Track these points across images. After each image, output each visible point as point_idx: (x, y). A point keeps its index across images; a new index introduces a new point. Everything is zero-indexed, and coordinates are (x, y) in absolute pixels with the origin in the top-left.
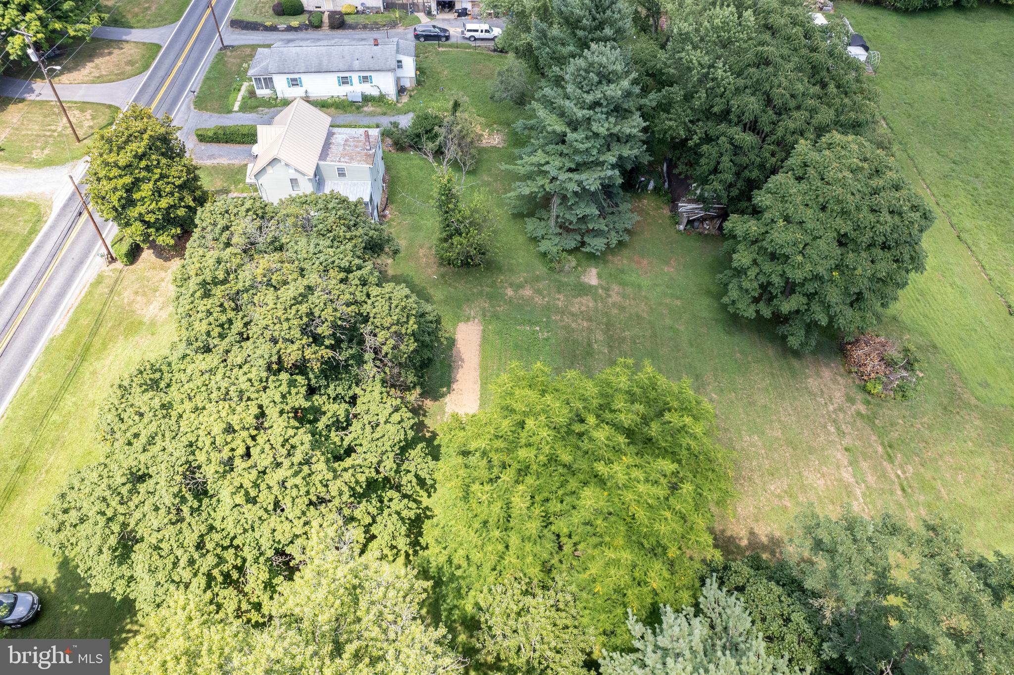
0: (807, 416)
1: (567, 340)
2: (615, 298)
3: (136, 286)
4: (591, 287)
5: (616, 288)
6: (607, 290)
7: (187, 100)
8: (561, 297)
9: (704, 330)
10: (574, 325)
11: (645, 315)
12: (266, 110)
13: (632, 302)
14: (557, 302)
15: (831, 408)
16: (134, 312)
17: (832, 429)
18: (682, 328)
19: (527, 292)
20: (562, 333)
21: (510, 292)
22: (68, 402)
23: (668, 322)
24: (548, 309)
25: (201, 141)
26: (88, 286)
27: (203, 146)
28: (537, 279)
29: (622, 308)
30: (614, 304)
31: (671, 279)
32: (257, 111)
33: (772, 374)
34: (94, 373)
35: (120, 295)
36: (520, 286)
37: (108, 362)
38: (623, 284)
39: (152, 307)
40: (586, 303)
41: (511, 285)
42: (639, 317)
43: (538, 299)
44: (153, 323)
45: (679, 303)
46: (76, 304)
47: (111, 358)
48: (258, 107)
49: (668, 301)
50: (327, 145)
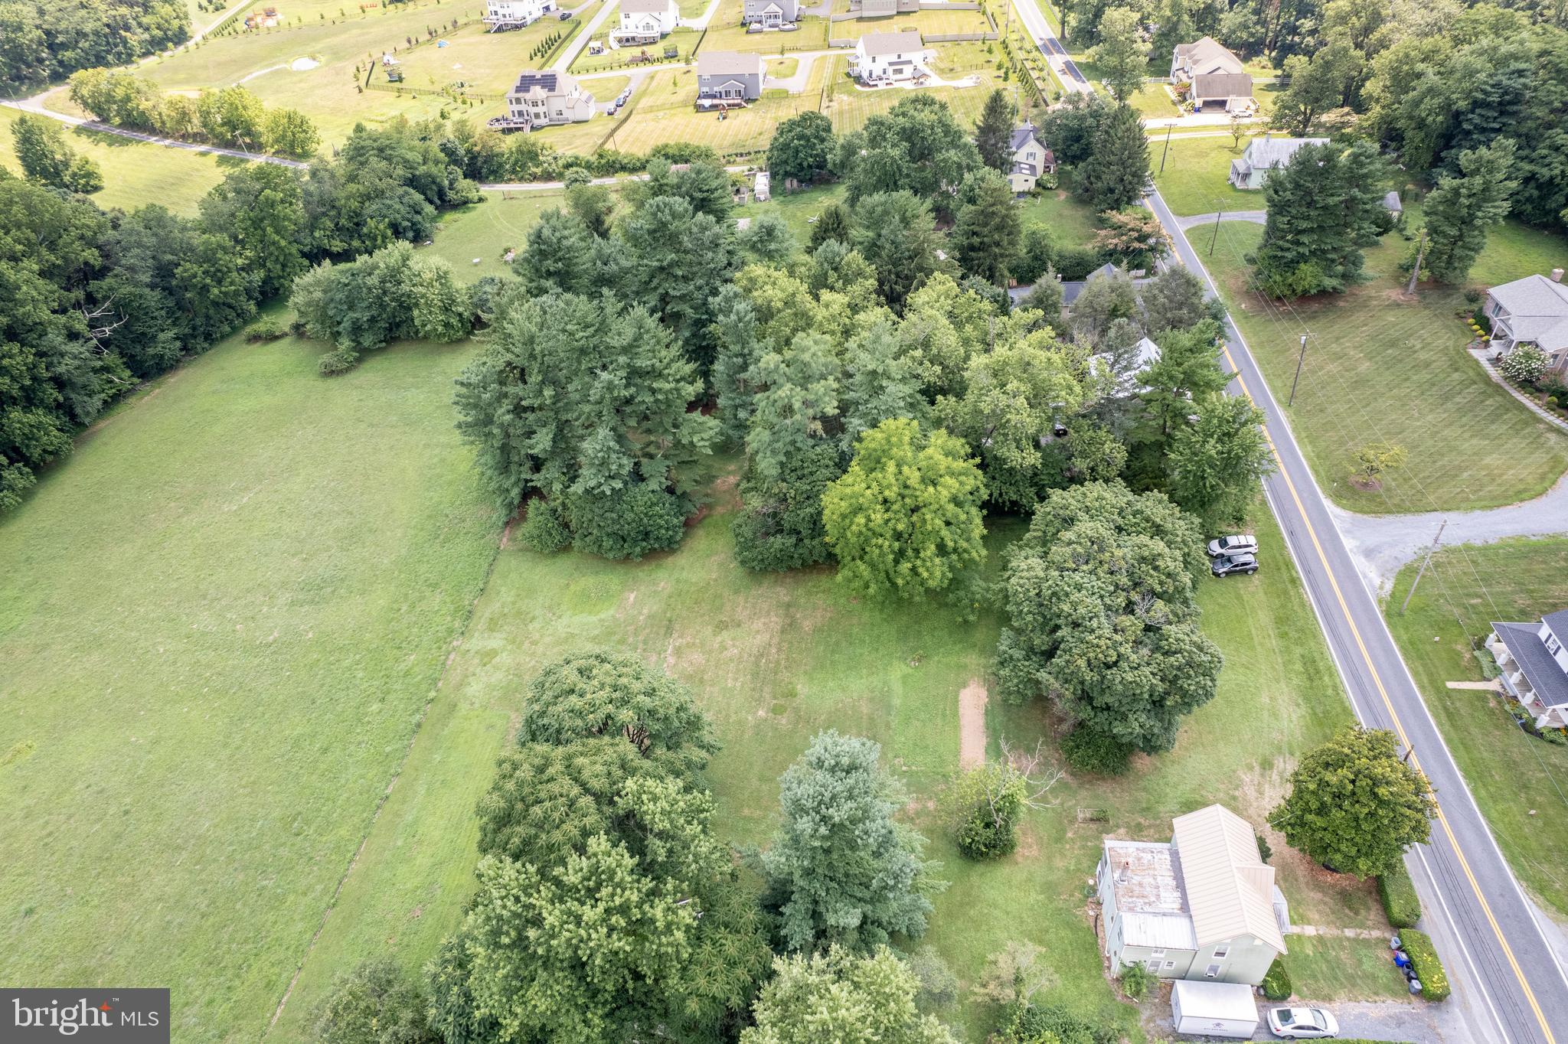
50: (1180, 885)
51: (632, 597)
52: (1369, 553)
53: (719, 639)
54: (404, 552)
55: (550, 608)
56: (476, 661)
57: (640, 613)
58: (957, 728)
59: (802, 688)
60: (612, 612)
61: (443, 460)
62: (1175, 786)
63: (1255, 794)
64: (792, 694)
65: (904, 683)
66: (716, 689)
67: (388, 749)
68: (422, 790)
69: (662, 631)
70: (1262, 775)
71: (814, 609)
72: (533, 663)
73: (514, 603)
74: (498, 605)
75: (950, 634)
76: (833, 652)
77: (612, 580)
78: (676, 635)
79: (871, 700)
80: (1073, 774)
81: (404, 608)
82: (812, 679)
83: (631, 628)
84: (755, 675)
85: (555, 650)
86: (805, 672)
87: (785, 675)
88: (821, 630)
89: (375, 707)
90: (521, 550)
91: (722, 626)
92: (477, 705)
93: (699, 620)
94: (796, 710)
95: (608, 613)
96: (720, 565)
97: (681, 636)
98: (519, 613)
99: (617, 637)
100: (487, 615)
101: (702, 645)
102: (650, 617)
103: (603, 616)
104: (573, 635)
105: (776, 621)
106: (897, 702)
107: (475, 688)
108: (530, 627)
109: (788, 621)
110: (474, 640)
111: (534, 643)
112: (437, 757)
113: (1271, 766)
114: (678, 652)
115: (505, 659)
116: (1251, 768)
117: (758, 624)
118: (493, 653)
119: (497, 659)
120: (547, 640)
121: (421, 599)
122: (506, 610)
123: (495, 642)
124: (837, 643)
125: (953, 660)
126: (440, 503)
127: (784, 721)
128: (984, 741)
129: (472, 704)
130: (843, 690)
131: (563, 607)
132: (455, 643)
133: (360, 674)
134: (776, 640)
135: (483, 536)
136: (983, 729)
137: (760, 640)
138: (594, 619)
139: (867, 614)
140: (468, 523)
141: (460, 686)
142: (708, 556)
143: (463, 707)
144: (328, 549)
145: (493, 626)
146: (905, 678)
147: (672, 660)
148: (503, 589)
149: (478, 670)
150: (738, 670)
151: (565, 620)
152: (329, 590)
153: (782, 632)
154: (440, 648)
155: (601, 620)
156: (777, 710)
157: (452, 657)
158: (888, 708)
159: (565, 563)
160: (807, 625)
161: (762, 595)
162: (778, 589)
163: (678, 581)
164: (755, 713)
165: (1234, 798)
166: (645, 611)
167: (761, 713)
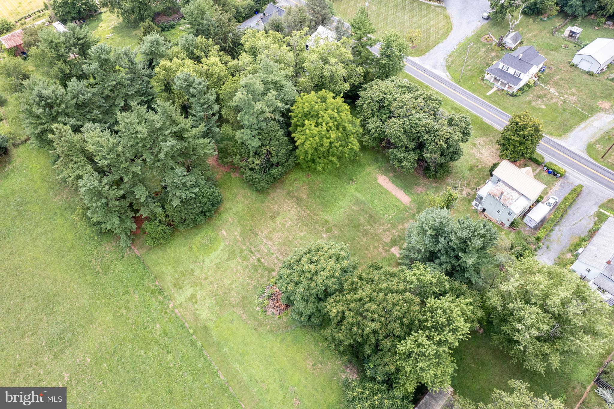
1: (379, 221)
2: (380, 250)
4: (392, 247)
5: (384, 255)
6: (387, 251)
8: (396, 234)
10: (382, 227)
11: (366, 252)
13: (374, 254)
14: (395, 231)
29: (375, 248)
30: (379, 248)
38: (384, 259)
40: (387, 239)
42: (366, 249)
43: (401, 227)
50: (513, 189)
51: (224, 232)
52: (434, 67)
53: (278, 223)
54: (89, 291)
55: (195, 261)
56: (190, 304)
57: (235, 236)
58: (390, 193)
59: (328, 217)
60: (223, 244)
61: (52, 240)
62: (462, 166)
64: (327, 222)
65: (358, 191)
66: (299, 240)
67: (200, 366)
68: (236, 365)
69: (253, 236)
70: (476, 148)
71: (299, 189)
72: (216, 286)
73: (176, 271)
74: (169, 277)
75: (353, 165)
76: (323, 198)
77: (207, 232)
78: (260, 233)
79: (354, 204)
80: (435, 183)
81: (124, 312)
82: (327, 212)
83: (239, 244)
84: (307, 225)
85: (219, 274)
86: (322, 211)
87: (316, 218)
88: (310, 194)
89: (169, 357)
90: (149, 250)
91: (273, 218)
92: (215, 319)
93: (262, 222)
94: (335, 225)
95: (222, 245)
96: (244, 197)
97: (262, 232)
98: (183, 274)
99: (237, 251)
100: (170, 285)
101: (274, 229)
102: (241, 234)
103: (221, 248)
104: (219, 264)
105: (290, 202)
106: (363, 199)
107: (204, 314)
108: (196, 274)
109: (295, 199)
110: (178, 298)
111: (206, 279)
112: (225, 350)
113: (475, 144)
114: (268, 238)
115: (200, 294)
117: (286, 207)
118: (193, 297)
119: (198, 297)
120: (210, 274)
121: (128, 301)
122: (176, 277)
123: (189, 291)
124: (321, 194)
125: (363, 174)
126: (79, 258)
127: (336, 232)
128: (402, 191)
129: (212, 320)
130: (342, 208)
131: (200, 257)
132: (171, 306)
133: (142, 352)
134: (299, 209)
135: (123, 257)
136: (397, 188)
137: (293, 212)
138: (219, 252)
139: (319, 178)
140: (107, 257)
141: (197, 318)
142: (235, 197)
143: (210, 325)
144: (41, 320)
145: (178, 286)
146: (356, 189)
147: (269, 243)
148: (164, 270)
149: (196, 307)
150: (299, 228)
151: (207, 261)
152: (70, 335)
153: (298, 204)
154: (166, 313)
155: (222, 250)
156: (328, 231)
157: (177, 311)
158: (363, 202)
159: (178, 240)
160: (303, 195)
161: (274, 197)
162: (278, 191)
163: (235, 214)
164: (323, 237)
165: (477, 159)
166: (236, 234)
167: (324, 236)
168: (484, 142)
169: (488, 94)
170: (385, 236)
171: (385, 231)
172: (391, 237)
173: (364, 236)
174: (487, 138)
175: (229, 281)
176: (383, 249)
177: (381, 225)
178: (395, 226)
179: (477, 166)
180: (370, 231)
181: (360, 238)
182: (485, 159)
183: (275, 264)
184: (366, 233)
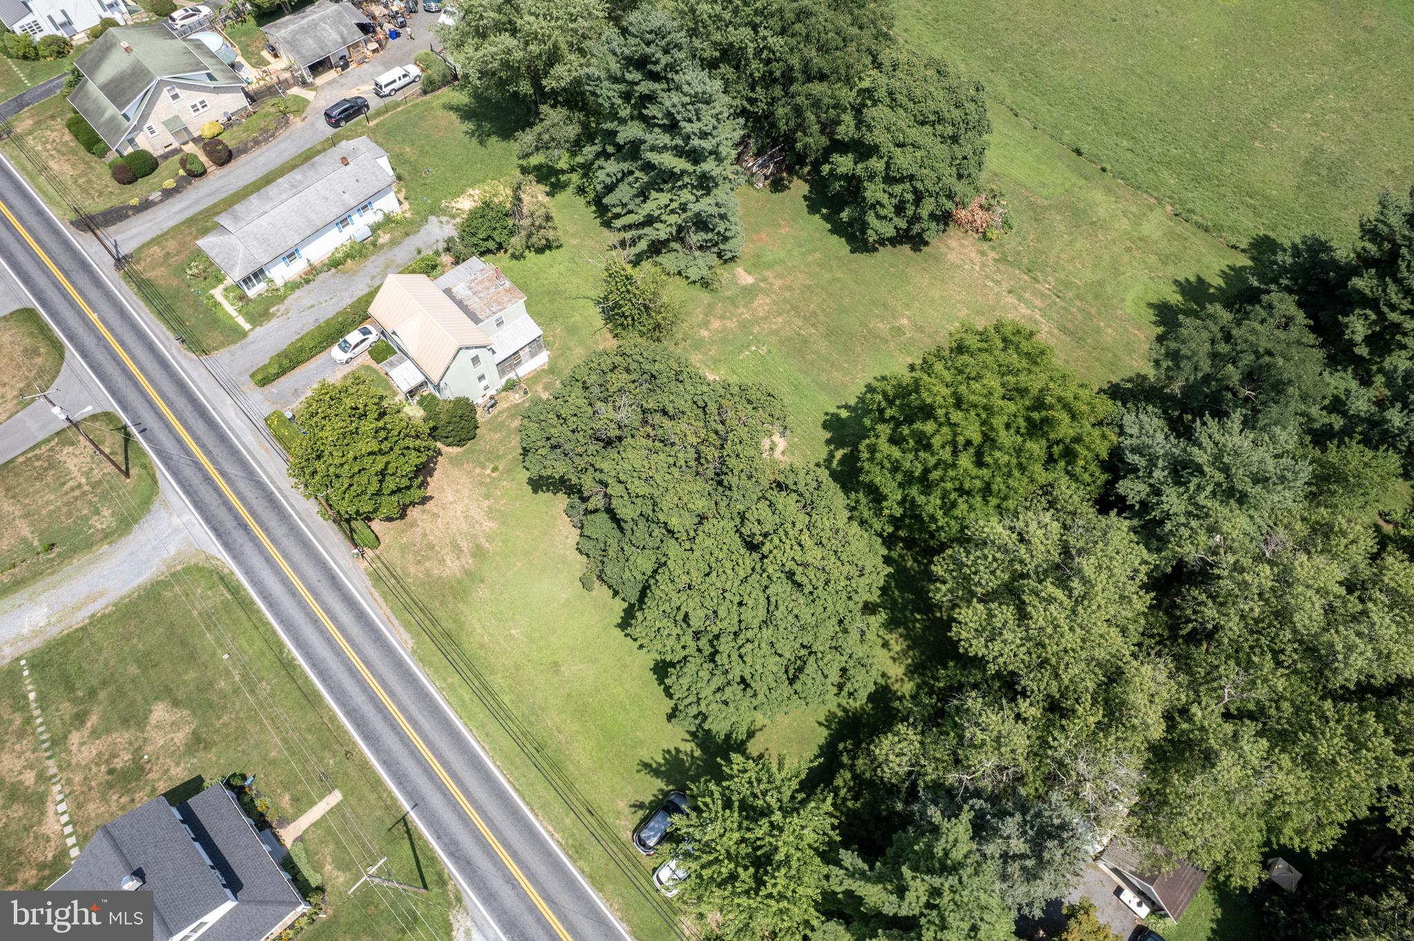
0: (970, 286)
1: (781, 342)
3: (410, 557)
4: (753, 285)
5: (769, 274)
6: (764, 280)
7: (174, 351)
8: (742, 310)
9: (854, 266)
10: (774, 327)
11: (808, 282)
12: (282, 307)
13: (791, 278)
14: (744, 316)
15: (977, 268)
16: (440, 577)
17: (991, 284)
18: (840, 275)
19: (716, 324)
20: (773, 339)
21: (704, 333)
22: (497, 681)
23: (827, 276)
24: (744, 326)
25: (264, 385)
26: (373, 590)
27: (274, 388)
28: (711, 307)
29: (790, 288)
30: (781, 288)
31: (795, 238)
32: (273, 315)
33: (924, 269)
34: (482, 646)
35: (408, 575)
36: (705, 324)
37: (480, 631)
38: (770, 266)
39: (449, 562)
40: (762, 304)
41: (700, 326)
42: (808, 287)
43: (729, 324)
44: (467, 573)
45: (818, 255)
46: (388, 611)
47: (477, 626)
48: (267, 309)
49: (810, 259)
50: (460, 304)
56: (1133, 210)
60: (1131, 312)
63: (472, 513)
70: (475, 537)
78: (1057, 331)
81: (1251, 201)
83: (1095, 311)
85: (1108, 256)
92: (1076, 189)
94: (884, 341)
95: (1131, 308)
97: (1052, 333)
98: (1180, 258)
99: (1091, 297)
100: (1195, 239)
102: (1099, 330)
103: (1130, 303)
104: (1118, 273)
107: (1099, 196)
108: (1156, 257)
110: (1163, 218)
111: (1130, 249)
112: (1036, 150)
113: (474, 555)
115: (1122, 226)
116: (489, 538)
118: (1135, 222)
119: (1125, 222)
120: (1128, 258)
122: (1191, 252)
123: (1150, 229)
127: (880, 325)
129: (1080, 188)
132: (1169, 207)
138: (1130, 296)
141: (1109, 190)
145: (1175, 237)
147: (1027, 313)
149: (1120, 206)
151: (1146, 279)
152: (1323, 173)
154: (1170, 198)
155: (1125, 301)
156: (898, 331)
157: (1152, 199)
164: (909, 318)
165: (487, 497)
166: (1109, 331)
167: (905, 321)
168: (442, 562)
169: (335, 798)
170: (766, 308)
171: (766, 318)
172: (755, 304)
173: (814, 314)
174: (428, 574)
175: (1078, 245)
176: (771, 284)
177: (772, 333)
178: (744, 327)
179: (495, 469)
180: (800, 324)
181: (824, 310)
182: (466, 492)
183: (998, 271)
184: (810, 319)
